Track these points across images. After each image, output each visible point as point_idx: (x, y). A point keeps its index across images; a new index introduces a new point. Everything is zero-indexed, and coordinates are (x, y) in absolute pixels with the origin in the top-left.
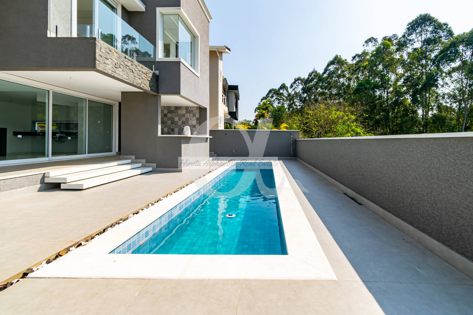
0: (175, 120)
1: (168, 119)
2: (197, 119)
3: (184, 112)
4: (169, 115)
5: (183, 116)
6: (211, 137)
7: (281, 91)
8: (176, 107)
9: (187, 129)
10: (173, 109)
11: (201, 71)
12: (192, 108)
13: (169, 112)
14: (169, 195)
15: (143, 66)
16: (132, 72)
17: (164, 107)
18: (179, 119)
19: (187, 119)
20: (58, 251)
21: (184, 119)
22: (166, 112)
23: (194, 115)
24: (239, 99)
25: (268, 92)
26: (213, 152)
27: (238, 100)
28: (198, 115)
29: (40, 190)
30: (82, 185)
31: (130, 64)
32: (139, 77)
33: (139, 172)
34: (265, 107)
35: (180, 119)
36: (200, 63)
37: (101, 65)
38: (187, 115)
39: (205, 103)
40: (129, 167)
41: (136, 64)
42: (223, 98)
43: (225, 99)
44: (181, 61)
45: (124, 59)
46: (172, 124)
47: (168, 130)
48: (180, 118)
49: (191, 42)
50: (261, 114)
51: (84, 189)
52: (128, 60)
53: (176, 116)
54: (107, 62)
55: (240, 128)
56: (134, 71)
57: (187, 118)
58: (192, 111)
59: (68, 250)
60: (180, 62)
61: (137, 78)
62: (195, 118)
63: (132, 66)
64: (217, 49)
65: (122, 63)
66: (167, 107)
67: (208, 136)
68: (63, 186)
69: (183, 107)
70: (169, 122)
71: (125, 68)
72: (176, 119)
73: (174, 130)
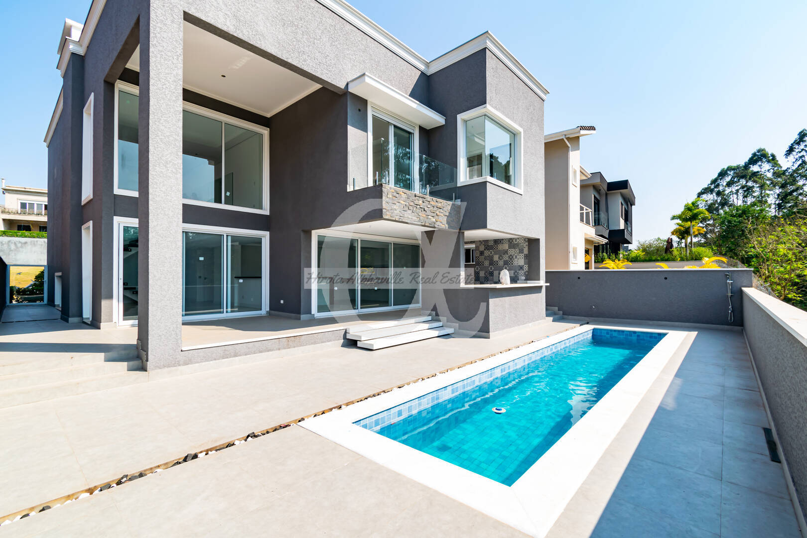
0: (494, 260)
1: (485, 258)
2: (526, 257)
3: (506, 246)
4: (487, 253)
5: (506, 252)
6: (548, 284)
7: (755, 168)
8: (496, 240)
9: (505, 275)
10: (491, 243)
11: (526, 183)
12: (518, 240)
13: (486, 248)
14: (449, 370)
15: (438, 200)
16: (424, 211)
17: (480, 241)
18: (499, 258)
19: (511, 257)
20: (323, 410)
21: (506, 258)
22: (482, 248)
23: (521, 251)
24: (633, 204)
25: (716, 176)
26: (557, 308)
27: (631, 205)
28: (526, 251)
29: (343, 346)
30: (373, 345)
31: (421, 202)
32: (433, 214)
33: (436, 333)
34: (689, 214)
35: (501, 258)
36: (524, 172)
37: (388, 213)
38: (512, 252)
39: (537, 230)
40: (426, 326)
41: (429, 200)
42: (582, 214)
43: (587, 214)
44: (488, 180)
45: (414, 198)
46: (490, 265)
47: (485, 274)
48: (501, 256)
49: (510, 144)
50: (682, 229)
51: (374, 349)
52: (418, 198)
53: (496, 254)
54: (395, 207)
55: (609, 267)
56: (426, 209)
57: (511, 255)
58: (518, 245)
59: (331, 409)
60: (486, 182)
61: (430, 217)
62: (522, 256)
63: (424, 204)
64: (565, 135)
65: (412, 204)
66: (483, 241)
67: (542, 282)
68: (359, 344)
69: (506, 239)
70: (487, 263)
71: (415, 209)
72: (496, 258)
73: (493, 274)
